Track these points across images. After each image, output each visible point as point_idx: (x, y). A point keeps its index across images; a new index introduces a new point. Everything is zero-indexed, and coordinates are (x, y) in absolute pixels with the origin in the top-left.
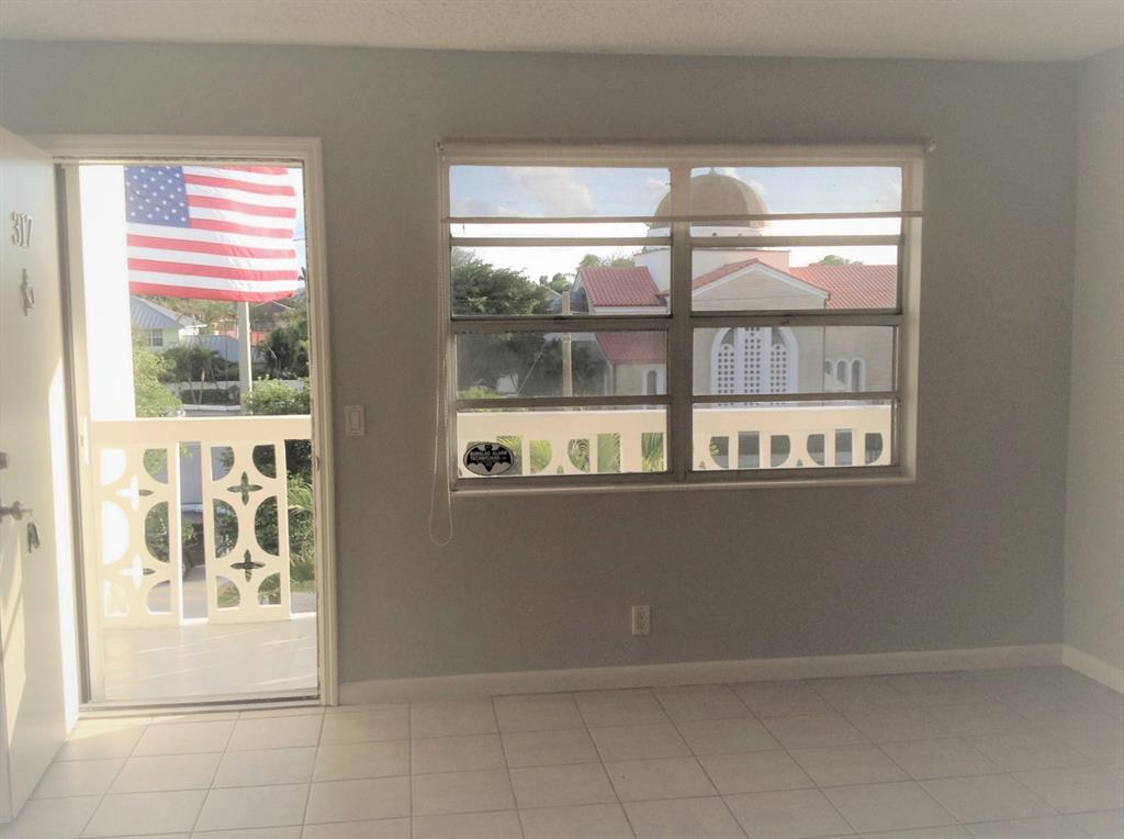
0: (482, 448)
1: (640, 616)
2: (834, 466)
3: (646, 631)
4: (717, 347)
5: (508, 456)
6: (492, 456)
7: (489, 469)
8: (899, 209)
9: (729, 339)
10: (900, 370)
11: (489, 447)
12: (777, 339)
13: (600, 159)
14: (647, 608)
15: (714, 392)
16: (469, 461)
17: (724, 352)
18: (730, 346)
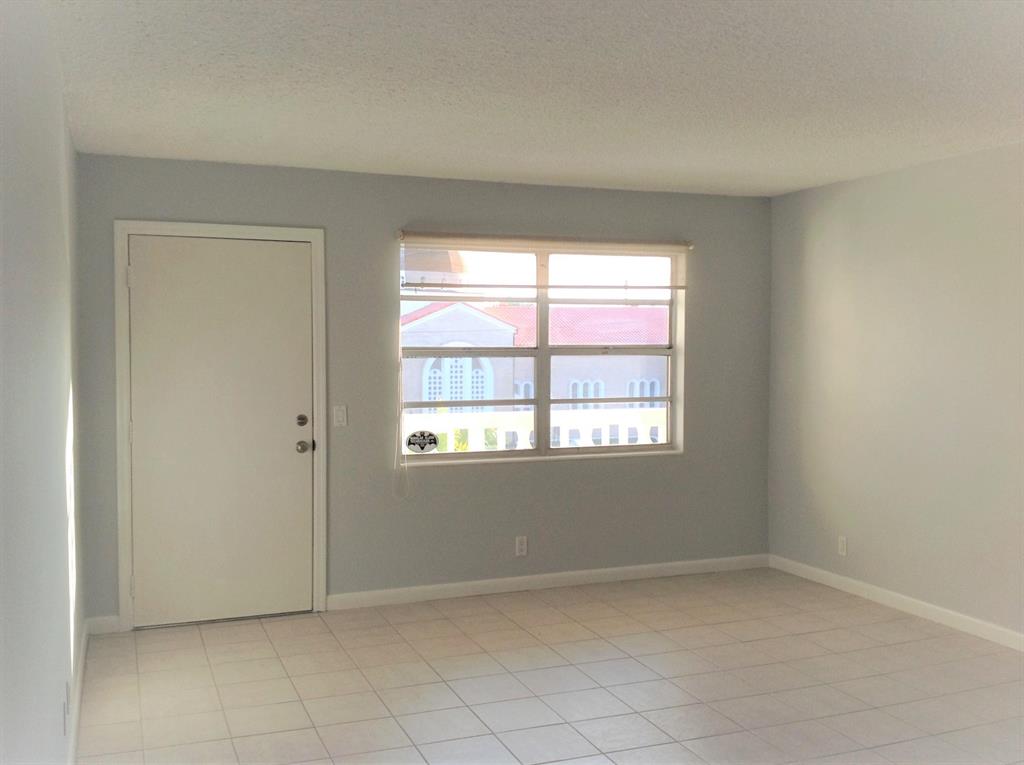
0: (418, 435)
1: (521, 544)
2: (627, 444)
3: (524, 553)
4: (427, 372)
5: (435, 440)
6: (425, 440)
7: (422, 448)
8: (669, 284)
9: (437, 366)
10: (672, 383)
11: (422, 434)
12: (477, 366)
13: (500, 248)
14: (525, 538)
15: (425, 399)
16: (410, 443)
17: (433, 375)
18: (437, 370)
